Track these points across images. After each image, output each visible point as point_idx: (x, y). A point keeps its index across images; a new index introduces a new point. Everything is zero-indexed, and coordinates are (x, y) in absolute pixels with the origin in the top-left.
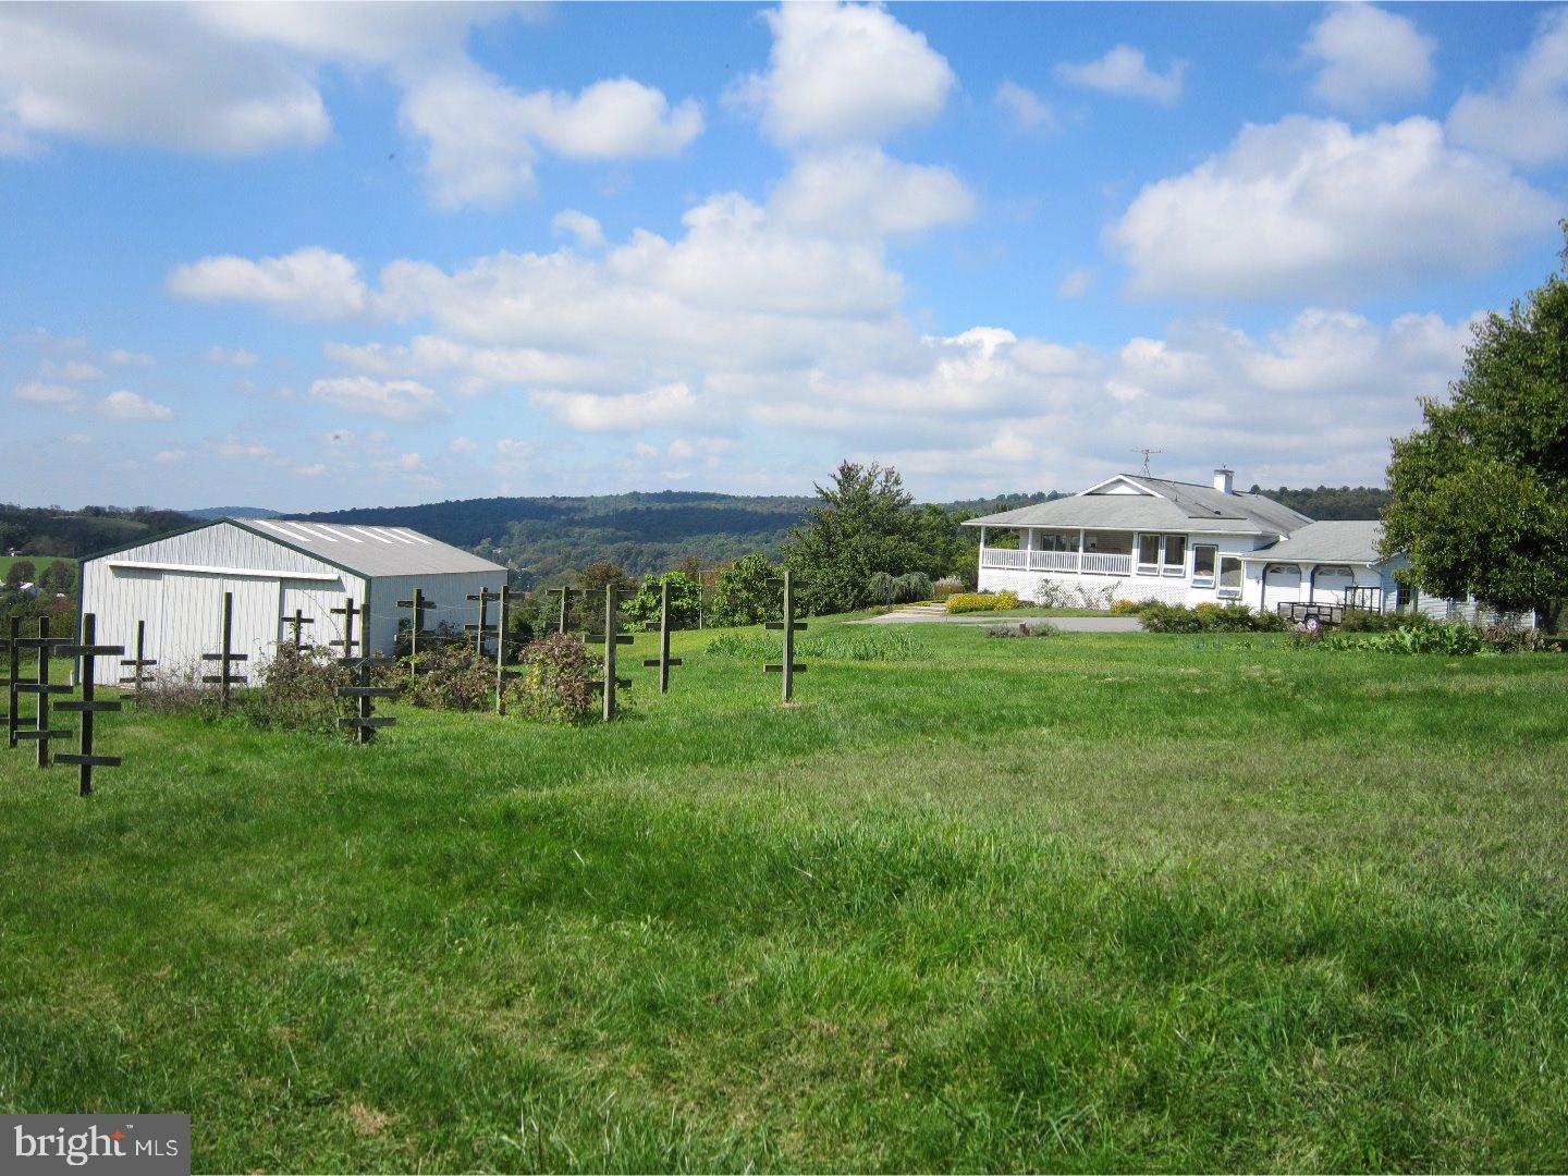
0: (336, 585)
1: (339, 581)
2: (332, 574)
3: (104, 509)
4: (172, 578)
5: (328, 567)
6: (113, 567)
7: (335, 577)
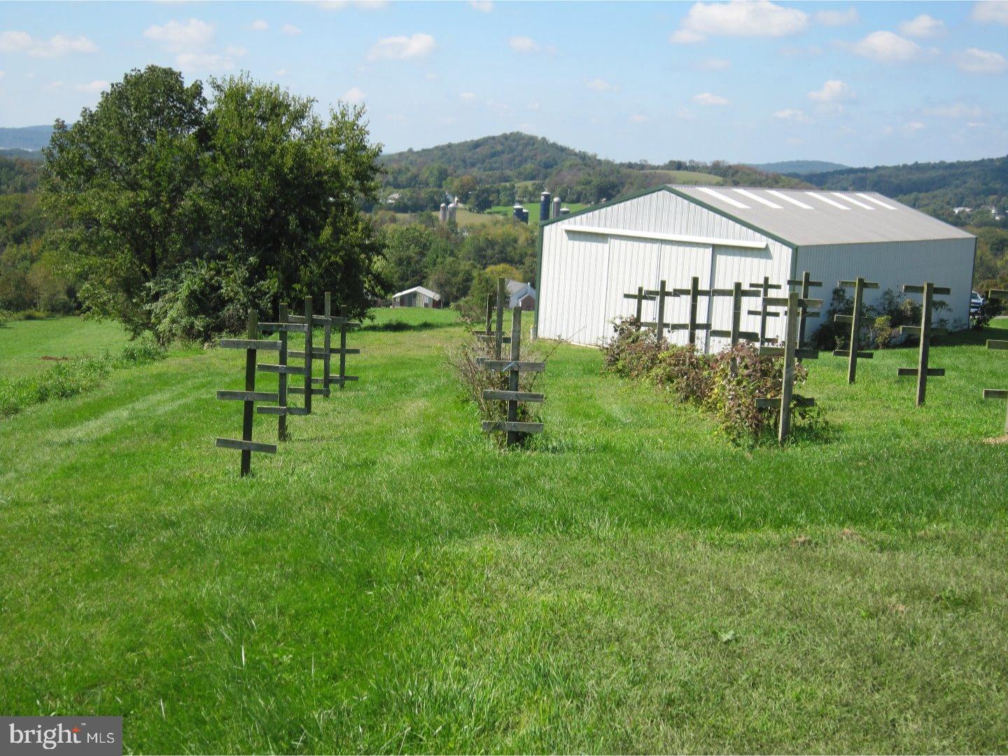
0: (764, 253)
1: (767, 248)
2: (760, 242)
3: (685, 164)
4: (617, 242)
5: (757, 235)
6: (568, 232)
7: (762, 245)
